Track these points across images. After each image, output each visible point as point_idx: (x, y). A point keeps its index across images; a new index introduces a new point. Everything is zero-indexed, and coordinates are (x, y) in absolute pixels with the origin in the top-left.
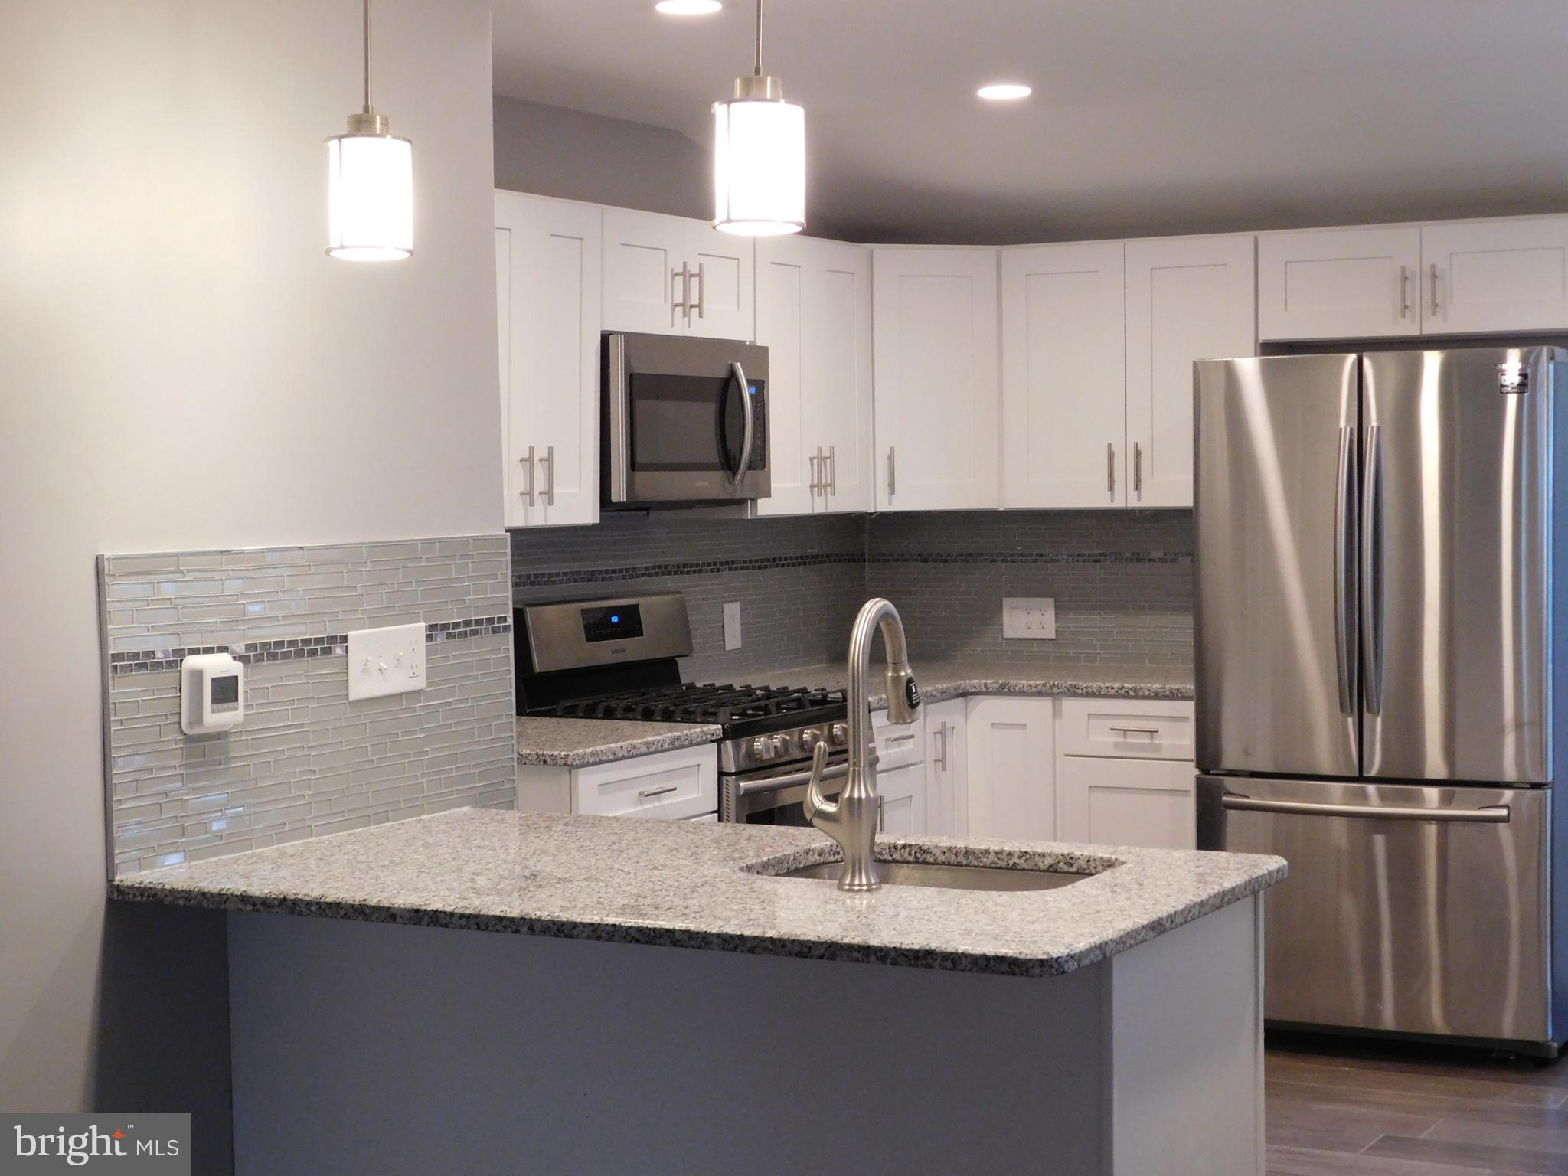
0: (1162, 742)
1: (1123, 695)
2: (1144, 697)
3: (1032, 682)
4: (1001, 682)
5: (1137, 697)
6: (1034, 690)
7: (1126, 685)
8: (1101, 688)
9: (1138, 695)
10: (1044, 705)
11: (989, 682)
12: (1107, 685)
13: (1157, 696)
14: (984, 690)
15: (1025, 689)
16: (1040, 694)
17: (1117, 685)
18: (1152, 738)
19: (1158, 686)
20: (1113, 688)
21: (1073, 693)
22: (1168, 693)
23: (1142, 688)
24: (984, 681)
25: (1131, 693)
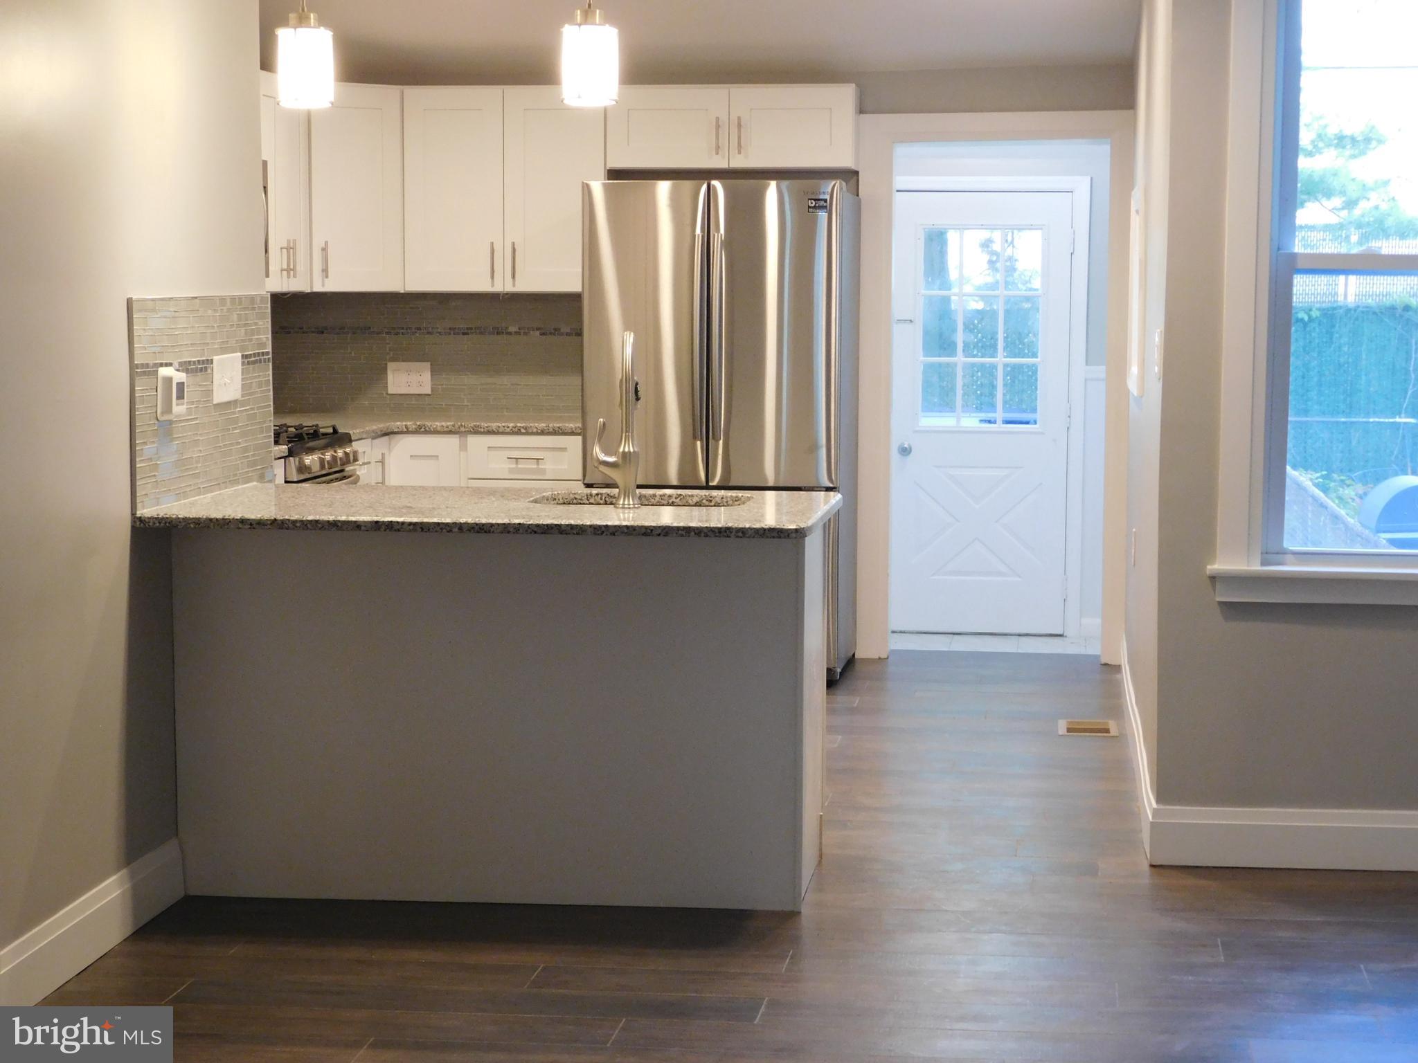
0: (547, 467)
1: (517, 432)
2: (533, 434)
3: (443, 424)
4: (418, 423)
5: (527, 433)
6: (446, 429)
7: (519, 425)
8: (499, 427)
9: (528, 432)
10: (454, 440)
11: (409, 423)
12: (503, 424)
13: (542, 433)
14: (405, 430)
15: (439, 429)
16: (450, 432)
17: (511, 425)
18: (538, 464)
19: (544, 425)
20: (508, 427)
21: (476, 431)
22: (551, 430)
23: (531, 427)
24: (404, 423)
25: (523, 431)
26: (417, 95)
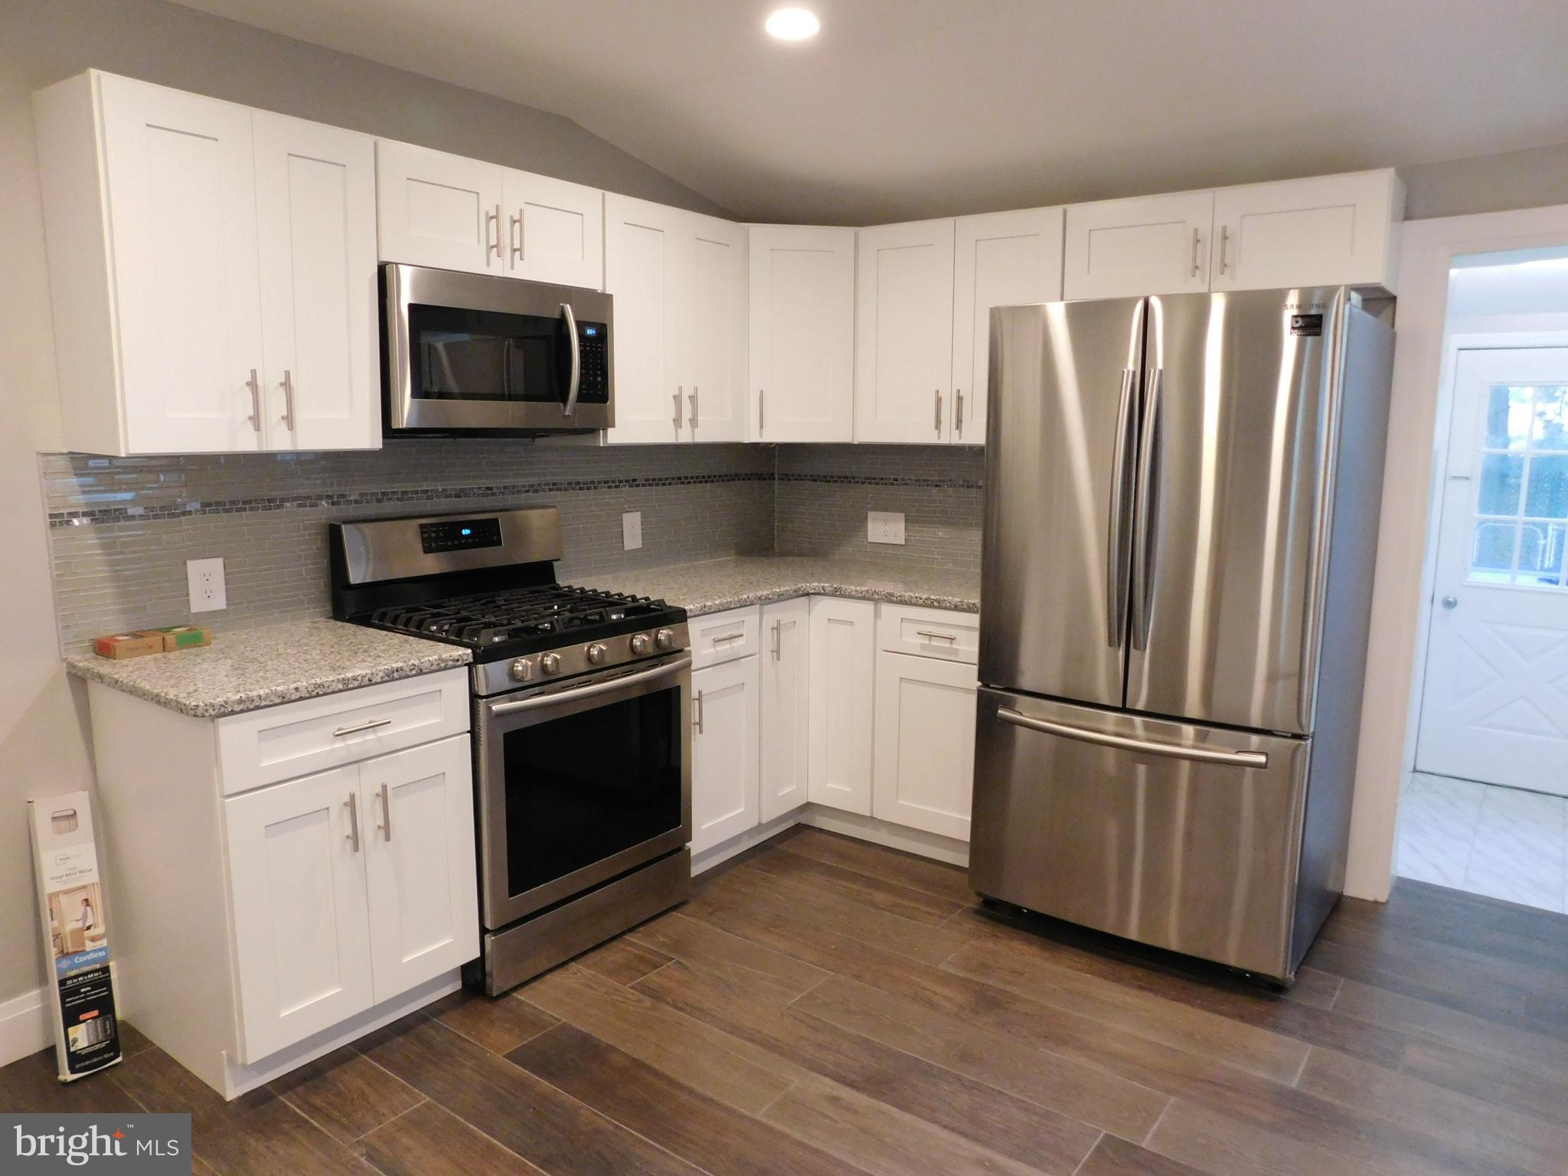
0: (959, 648)
1: (929, 604)
2: (945, 608)
3: (858, 588)
4: (835, 586)
5: (940, 608)
6: (860, 595)
7: (932, 597)
8: (912, 598)
9: (939, 605)
10: (868, 607)
11: (826, 585)
12: (916, 595)
13: (956, 608)
14: (822, 591)
15: (853, 594)
16: (864, 598)
17: (925, 596)
18: (951, 643)
19: (957, 599)
20: (921, 599)
21: (890, 599)
22: (965, 606)
23: (944, 600)
24: (822, 585)
25: (936, 604)
26: (871, 234)
